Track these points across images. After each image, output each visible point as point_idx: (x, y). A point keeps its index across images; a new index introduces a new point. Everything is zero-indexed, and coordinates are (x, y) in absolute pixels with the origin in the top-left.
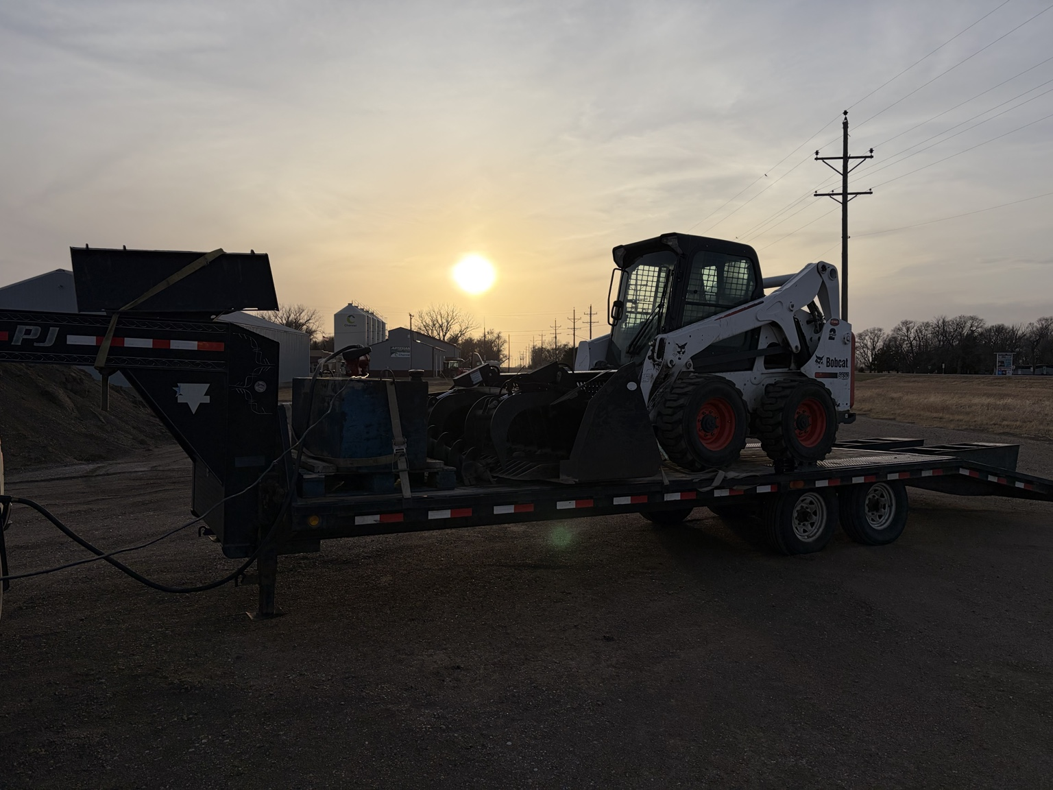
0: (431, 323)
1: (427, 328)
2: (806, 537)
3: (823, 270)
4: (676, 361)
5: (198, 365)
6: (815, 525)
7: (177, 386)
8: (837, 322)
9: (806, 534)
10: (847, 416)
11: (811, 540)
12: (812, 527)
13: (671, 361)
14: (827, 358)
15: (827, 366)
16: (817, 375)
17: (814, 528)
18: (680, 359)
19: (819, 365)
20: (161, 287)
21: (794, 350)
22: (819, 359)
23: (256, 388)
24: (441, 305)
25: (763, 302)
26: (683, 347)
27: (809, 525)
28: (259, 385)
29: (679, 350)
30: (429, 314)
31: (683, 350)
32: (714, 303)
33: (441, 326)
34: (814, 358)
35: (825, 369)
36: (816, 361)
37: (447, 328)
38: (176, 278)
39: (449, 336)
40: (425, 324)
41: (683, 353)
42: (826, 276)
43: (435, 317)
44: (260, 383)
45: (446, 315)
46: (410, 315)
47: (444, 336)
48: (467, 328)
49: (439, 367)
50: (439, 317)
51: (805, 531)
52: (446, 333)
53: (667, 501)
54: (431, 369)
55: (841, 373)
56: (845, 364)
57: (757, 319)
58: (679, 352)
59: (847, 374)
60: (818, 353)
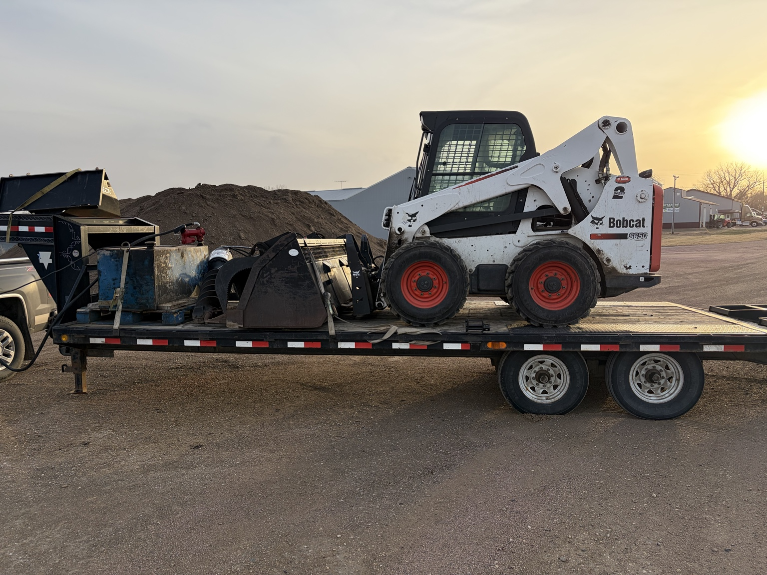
0: (718, 181)
1: (715, 185)
2: (544, 398)
3: (604, 126)
4: (405, 227)
5: (46, 241)
6: (558, 388)
7: (39, 253)
8: (627, 179)
9: (545, 395)
10: (642, 279)
11: (547, 401)
12: (554, 389)
13: (400, 229)
14: (610, 219)
15: (610, 227)
16: (594, 237)
17: (556, 390)
18: (410, 226)
19: (596, 226)
20: (38, 195)
21: (562, 212)
22: (597, 221)
23: (74, 254)
24: (729, 164)
25: (517, 167)
26: (414, 215)
27: (552, 387)
28: (75, 252)
29: (410, 218)
30: (716, 172)
31: (414, 218)
32: (469, 171)
33: (729, 183)
34: (589, 218)
35: (605, 229)
36: (592, 222)
37: (735, 184)
38: (47, 189)
39: (738, 191)
40: (712, 181)
41: (414, 221)
42: (611, 132)
43: (723, 174)
44: (76, 251)
45: (734, 173)
46: (675, 177)
47: (731, 191)
48: (756, 182)
49: (705, 219)
50: (727, 175)
51: (544, 392)
52: (733, 189)
53: (341, 349)
54: (698, 221)
55: (633, 234)
56: (640, 223)
57: (508, 184)
58: (409, 221)
59: (644, 235)
60: (595, 213)
